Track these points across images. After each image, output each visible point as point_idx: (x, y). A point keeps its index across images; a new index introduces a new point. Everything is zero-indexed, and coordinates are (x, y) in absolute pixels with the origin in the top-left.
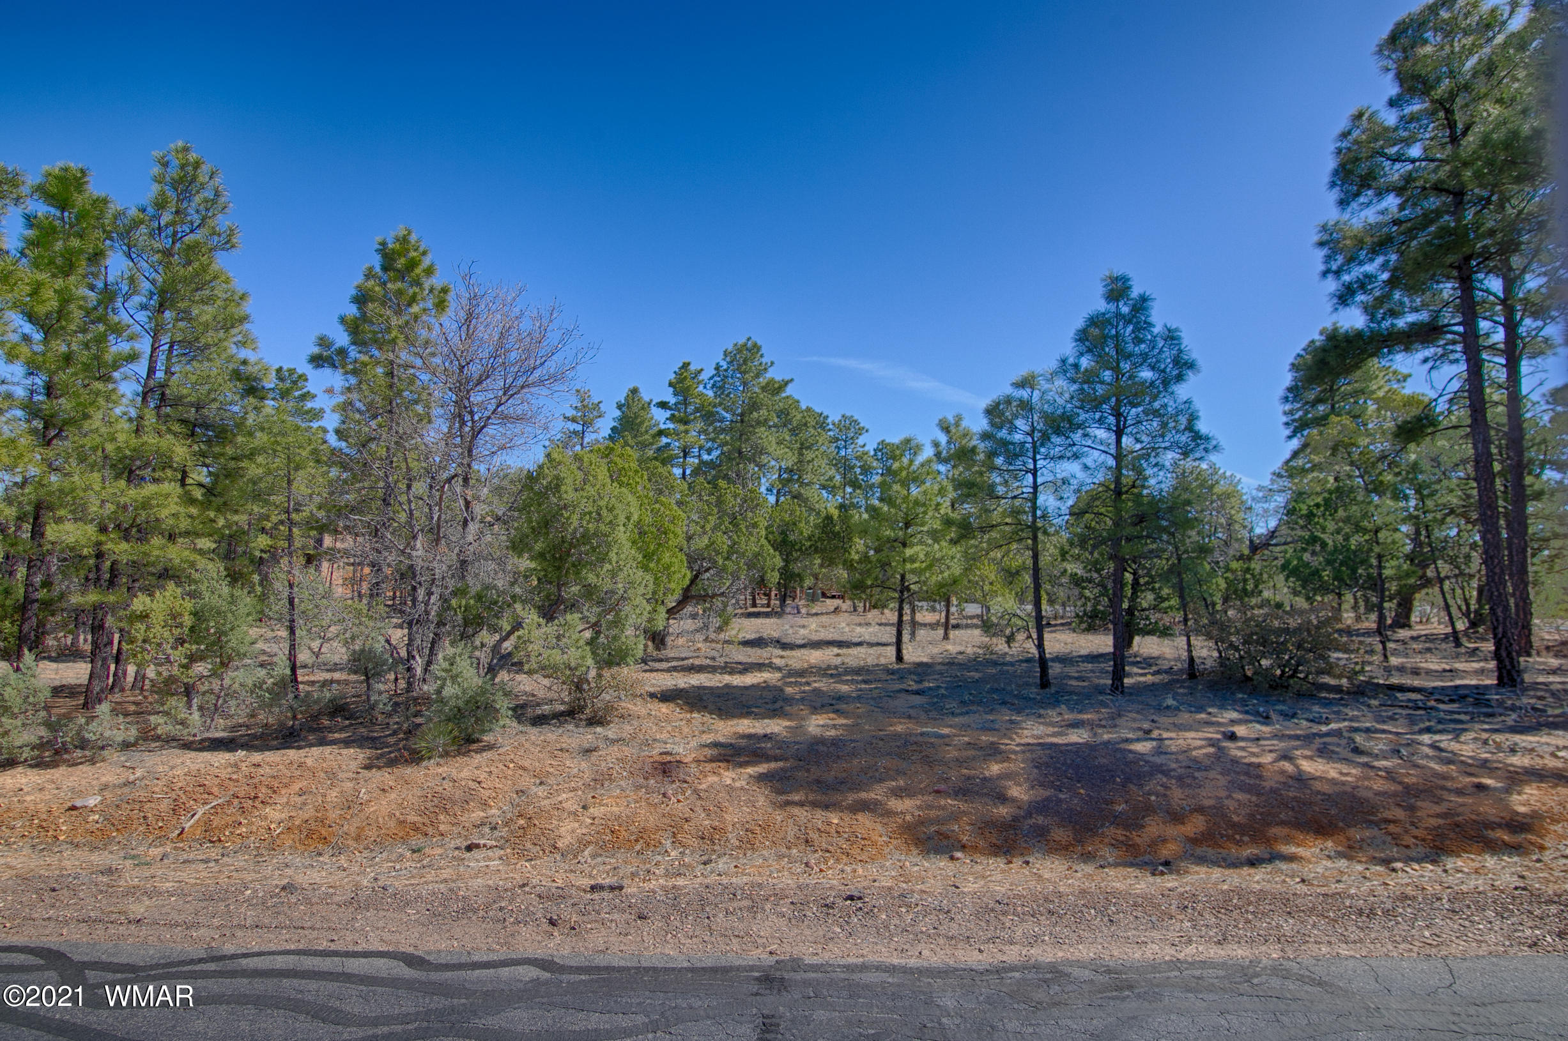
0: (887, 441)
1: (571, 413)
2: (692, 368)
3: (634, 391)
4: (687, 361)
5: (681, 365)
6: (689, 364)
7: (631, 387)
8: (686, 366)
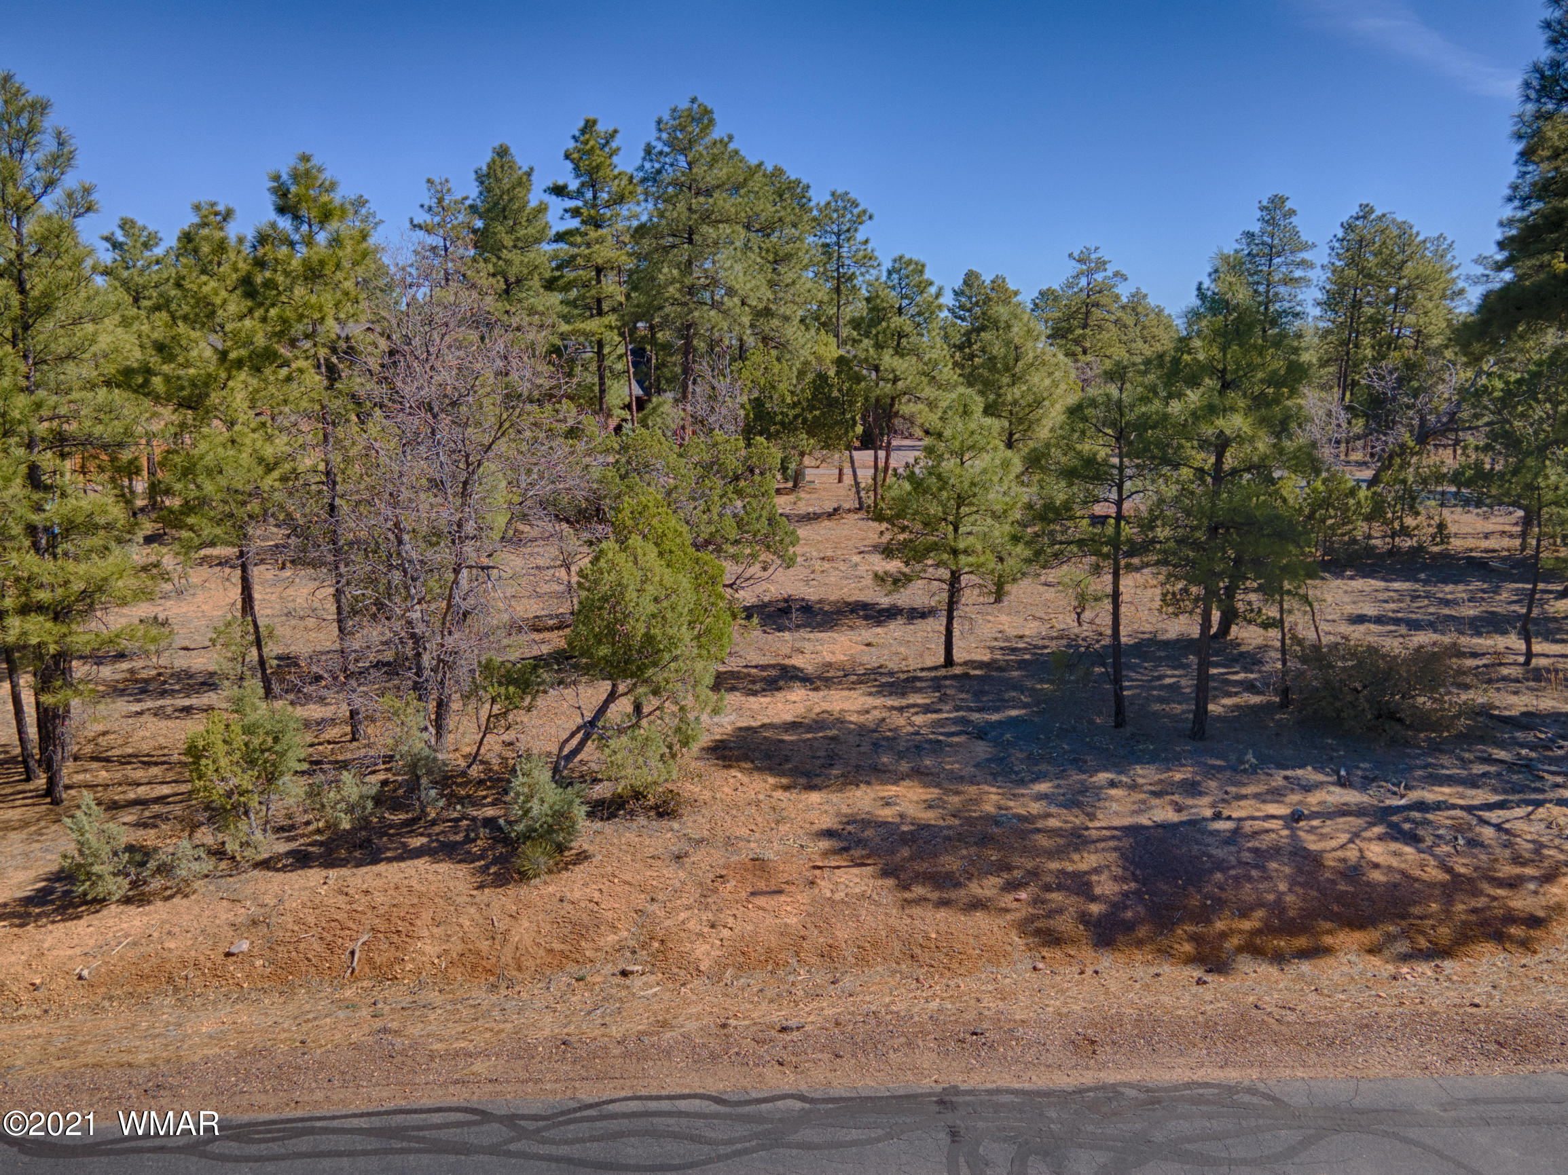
0: (907, 257)
1: (422, 217)
2: (601, 128)
3: (502, 152)
4: (591, 116)
5: (581, 124)
6: (595, 122)
7: (496, 144)
8: (589, 126)
